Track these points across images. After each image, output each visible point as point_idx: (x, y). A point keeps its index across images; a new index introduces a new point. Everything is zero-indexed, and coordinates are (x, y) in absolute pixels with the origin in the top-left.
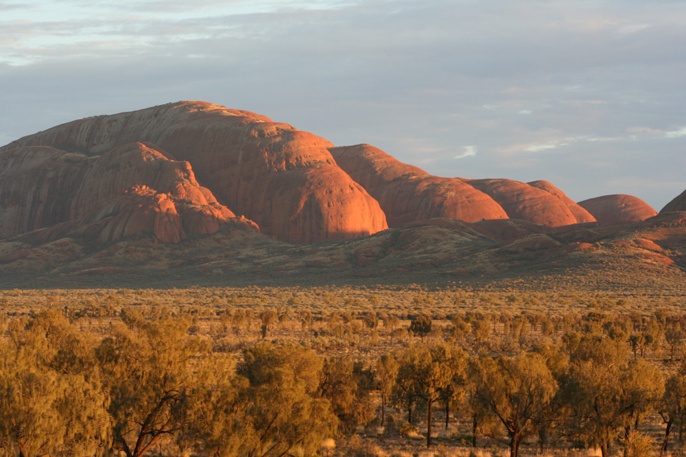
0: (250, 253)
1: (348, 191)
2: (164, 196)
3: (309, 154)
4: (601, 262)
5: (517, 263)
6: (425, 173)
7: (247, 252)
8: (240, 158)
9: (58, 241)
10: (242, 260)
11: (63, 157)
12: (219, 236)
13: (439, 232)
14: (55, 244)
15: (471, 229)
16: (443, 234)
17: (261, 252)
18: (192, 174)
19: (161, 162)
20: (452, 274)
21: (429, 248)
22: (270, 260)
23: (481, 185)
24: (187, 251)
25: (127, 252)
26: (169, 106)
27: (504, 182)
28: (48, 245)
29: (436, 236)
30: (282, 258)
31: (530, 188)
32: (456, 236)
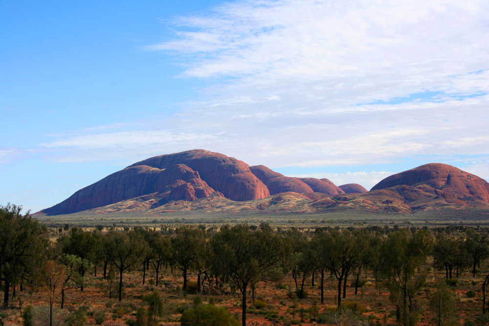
0: (221, 205)
1: (256, 182)
2: (189, 184)
3: (241, 168)
4: (350, 208)
5: (319, 208)
6: (283, 175)
7: (219, 204)
8: (216, 170)
9: (150, 200)
10: (217, 207)
11: (151, 170)
12: (209, 198)
13: (290, 197)
14: (150, 202)
15: (301, 196)
16: (291, 197)
17: (225, 204)
18: (199, 176)
19: (187, 171)
20: (296, 213)
21: (287, 203)
22: (228, 207)
23: (303, 180)
24: (197, 204)
25: (176, 204)
26: (190, 151)
27: (312, 179)
28: (147, 202)
29: (289, 199)
30: (232, 206)
31: (321, 181)
32: (297, 198)
